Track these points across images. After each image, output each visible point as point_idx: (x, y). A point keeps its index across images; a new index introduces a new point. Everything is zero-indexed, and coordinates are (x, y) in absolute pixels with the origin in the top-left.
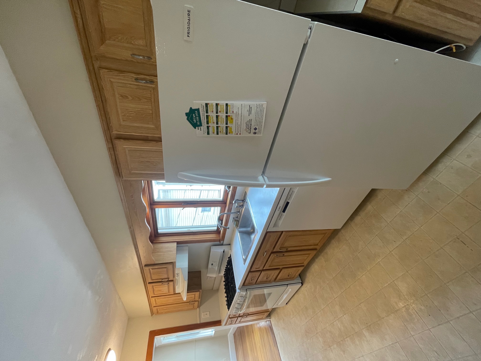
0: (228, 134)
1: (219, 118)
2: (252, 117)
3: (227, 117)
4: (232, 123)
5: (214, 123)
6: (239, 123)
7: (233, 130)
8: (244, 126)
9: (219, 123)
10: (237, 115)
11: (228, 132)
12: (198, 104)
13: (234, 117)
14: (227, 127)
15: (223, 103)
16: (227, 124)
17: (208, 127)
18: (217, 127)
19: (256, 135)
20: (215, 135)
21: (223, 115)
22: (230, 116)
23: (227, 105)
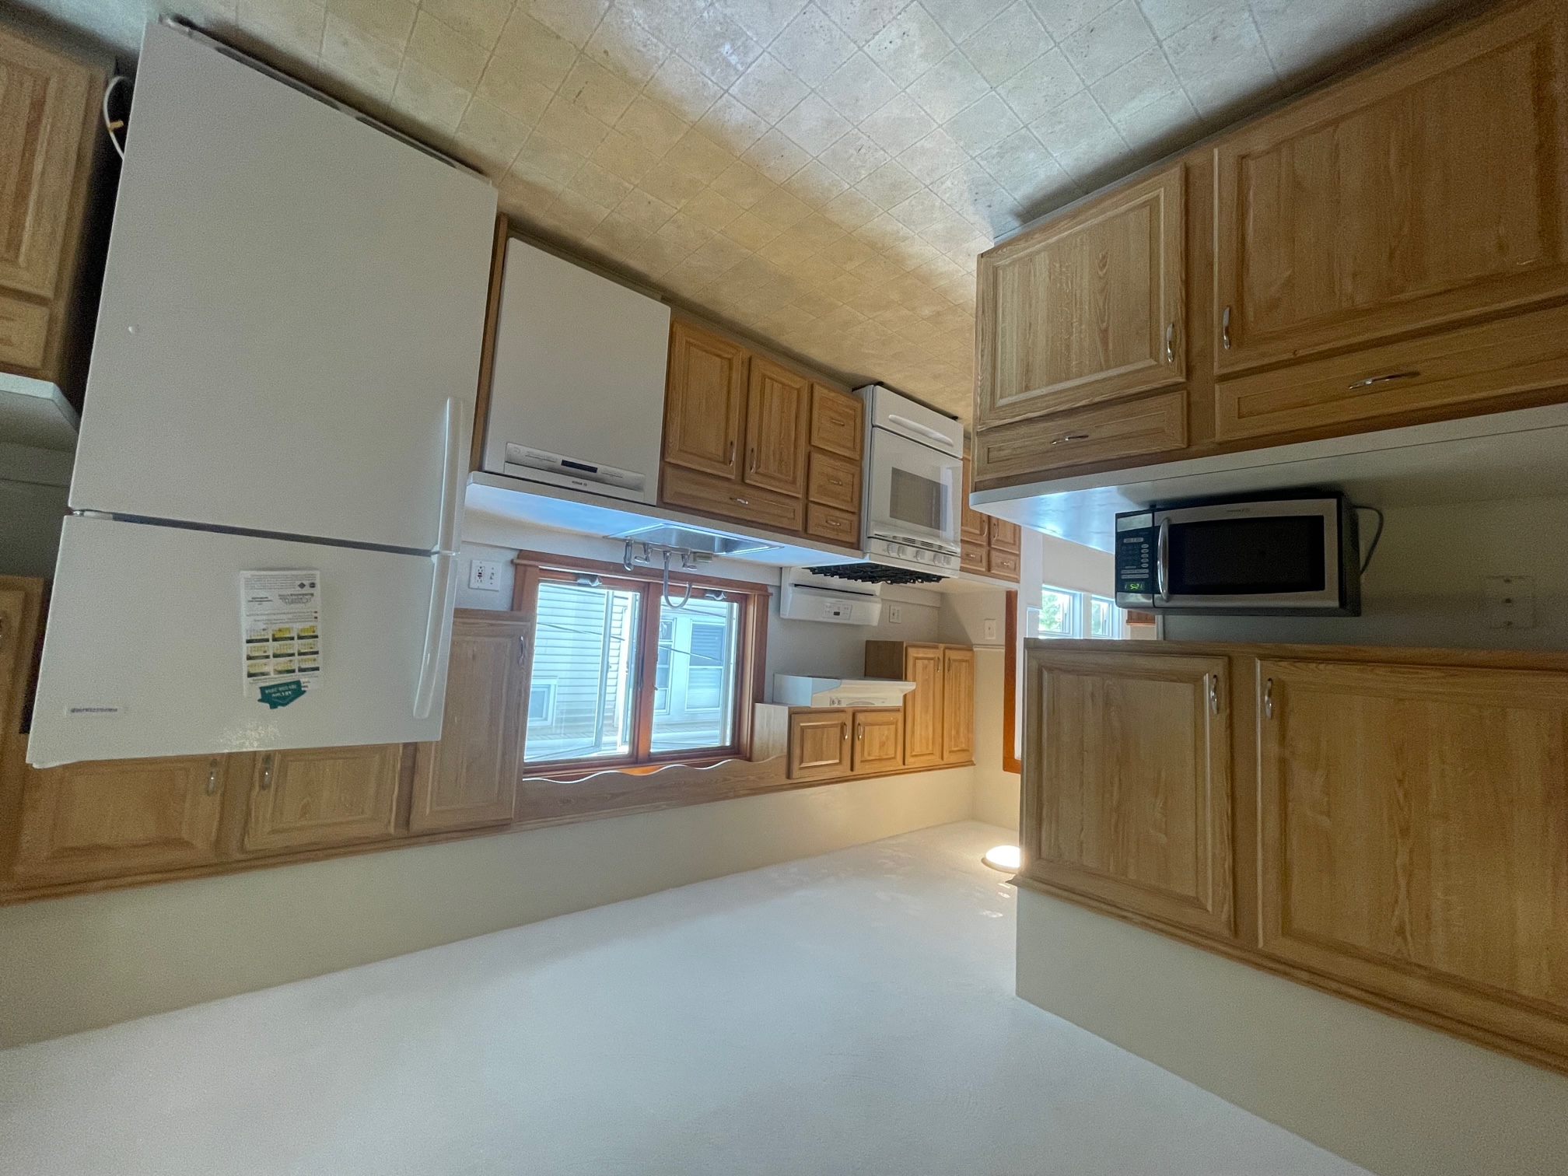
0: (315, 634)
1: (278, 652)
2: (272, 594)
3: (275, 640)
4: (289, 630)
5: (291, 661)
6: (290, 616)
7: (307, 625)
8: (297, 607)
9: (290, 651)
11: (312, 634)
12: (251, 691)
13: (275, 627)
14: (300, 638)
15: (245, 649)
16: (292, 639)
17: (301, 670)
18: (300, 654)
19: (318, 582)
20: (319, 657)
21: (272, 647)
22: (273, 635)
23: (249, 641)
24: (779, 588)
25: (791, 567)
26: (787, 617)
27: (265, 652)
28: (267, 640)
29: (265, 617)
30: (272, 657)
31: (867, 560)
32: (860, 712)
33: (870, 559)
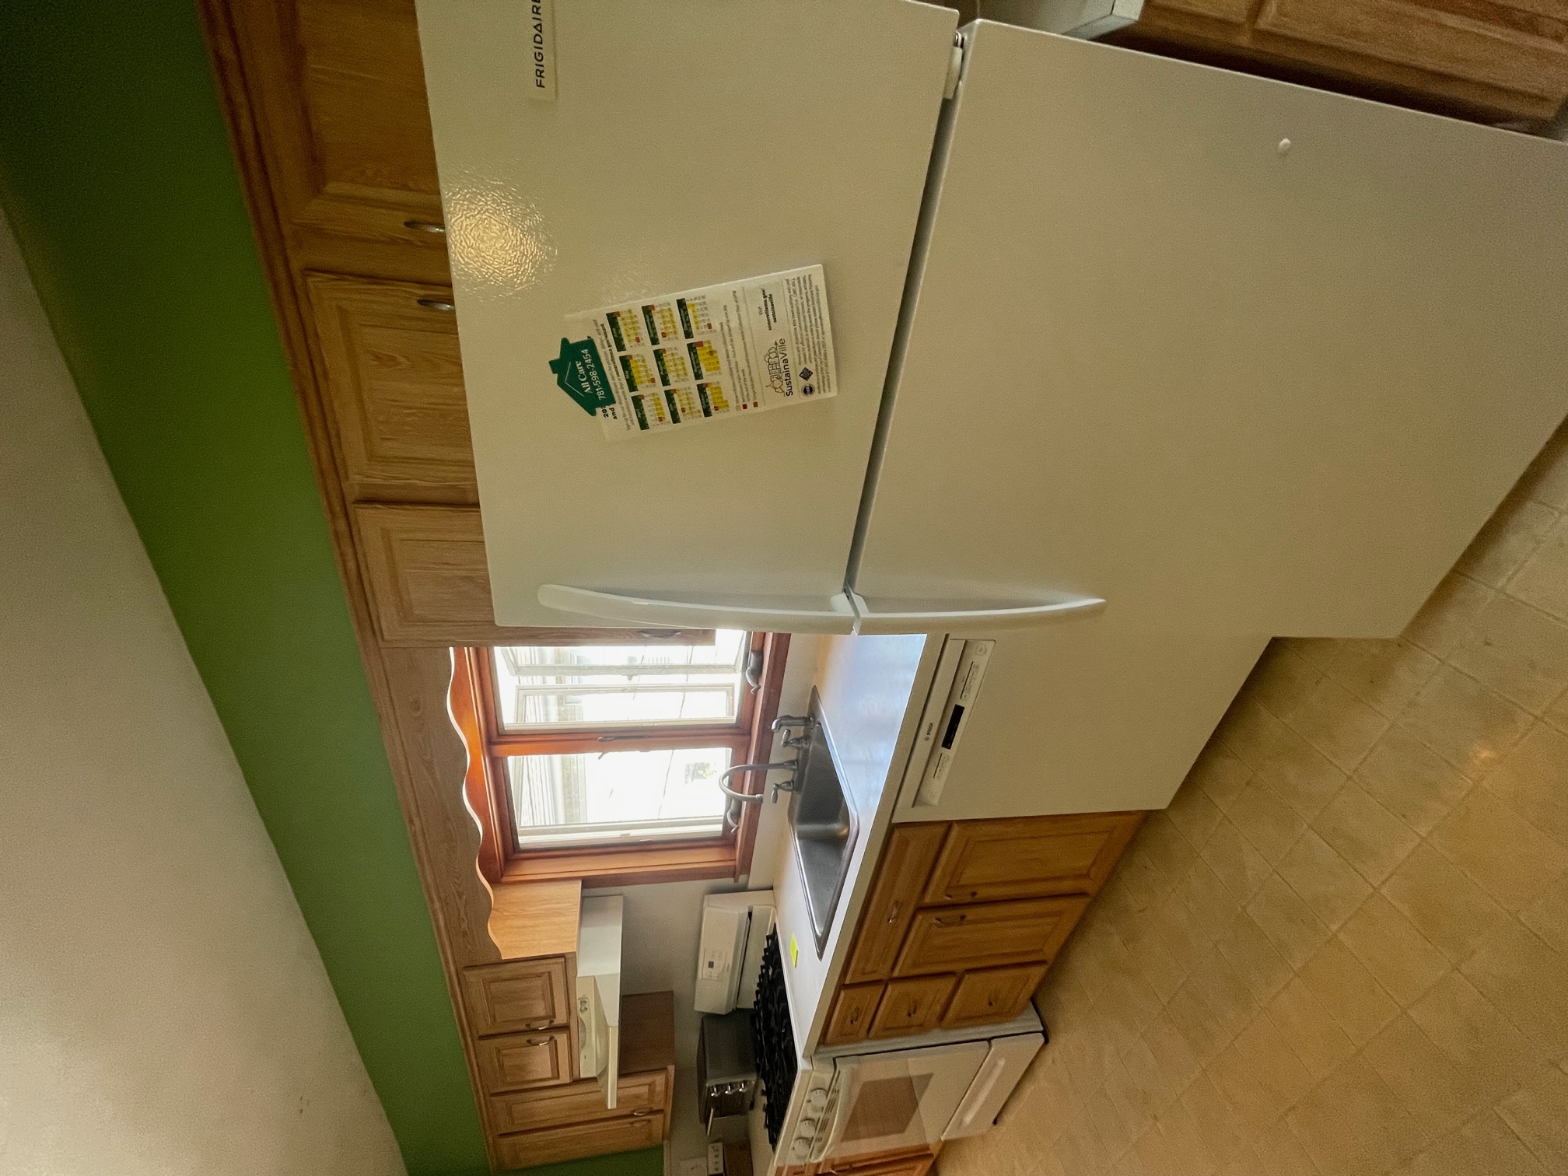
0: (713, 411)
1: (667, 357)
2: (784, 328)
3: (691, 348)
4: (715, 368)
5: (653, 381)
6: (743, 365)
7: (728, 394)
8: (762, 372)
9: (671, 377)
10: (726, 334)
11: (712, 407)
13: (717, 345)
14: (701, 389)
16: (698, 376)
17: (637, 401)
18: (669, 395)
20: (668, 425)
21: (676, 346)
22: (700, 344)
23: (681, 304)
24: (744, 889)
25: (777, 899)
26: (708, 901)
27: (664, 335)
28: (688, 334)
29: (734, 324)
30: (656, 347)
31: (802, 1064)
32: (570, 1038)
33: (804, 1072)
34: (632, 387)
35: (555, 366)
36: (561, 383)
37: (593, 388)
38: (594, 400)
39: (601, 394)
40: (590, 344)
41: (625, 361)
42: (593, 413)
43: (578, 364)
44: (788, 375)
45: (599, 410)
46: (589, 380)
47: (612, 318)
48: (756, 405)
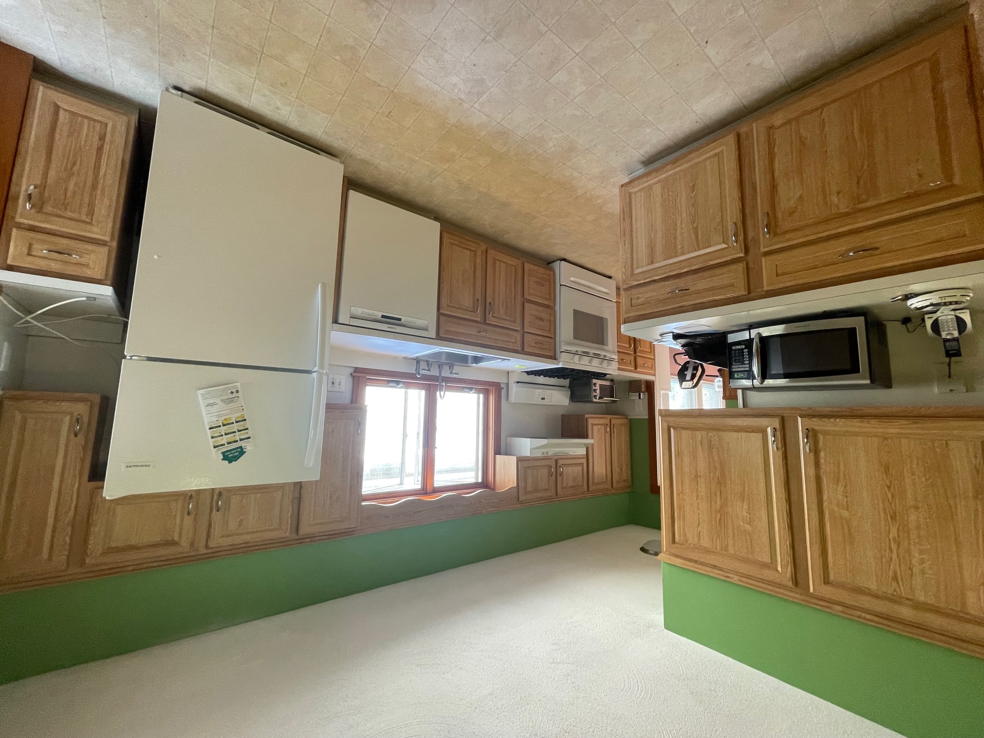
1: (227, 432)
2: (217, 400)
3: (224, 425)
4: (230, 418)
5: (234, 436)
6: (229, 411)
7: (239, 414)
8: (232, 405)
9: (233, 431)
10: (219, 416)
11: (244, 419)
12: (216, 454)
13: (223, 418)
14: (237, 422)
15: (209, 433)
16: (233, 423)
17: (241, 440)
18: (239, 431)
20: (249, 431)
21: (223, 430)
22: (222, 423)
23: (210, 428)
24: (508, 384)
25: (514, 371)
26: (513, 401)
27: (220, 433)
28: (220, 426)
29: (216, 414)
30: (224, 435)
31: (560, 366)
32: (560, 459)
33: (562, 365)
34: (237, 441)
35: (230, 462)
36: (236, 461)
37: (237, 452)
38: (241, 452)
39: (239, 450)
40: (223, 453)
41: (229, 443)
42: (245, 452)
43: (229, 456)
44: (232, 398)
45: (244, 450)
46: (234, 453)
47: (215, 447)
48: (242, 406)
